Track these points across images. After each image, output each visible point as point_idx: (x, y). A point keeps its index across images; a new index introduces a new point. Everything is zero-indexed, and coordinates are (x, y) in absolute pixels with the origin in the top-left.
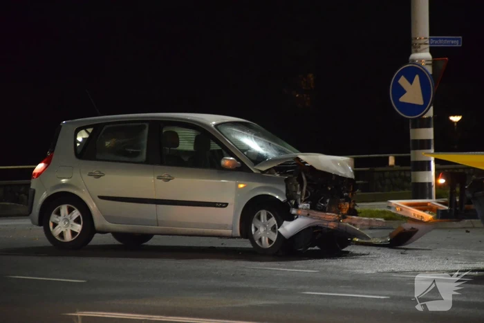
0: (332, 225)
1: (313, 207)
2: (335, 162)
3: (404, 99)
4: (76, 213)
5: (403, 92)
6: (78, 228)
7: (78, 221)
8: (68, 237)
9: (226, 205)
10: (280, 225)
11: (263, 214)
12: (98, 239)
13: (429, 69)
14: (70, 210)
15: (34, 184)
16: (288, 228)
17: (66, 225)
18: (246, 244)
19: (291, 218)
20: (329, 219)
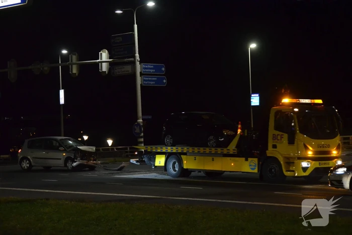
0: (86, 163)
1: (81, 159)
2: (90, 148)
3: (136, 131)
4: (28, 162)
5: (135, 130)
6: (28, 165)
7: (28, 164)
8: (26, 168)
9: (61, 159)
10: (73, 163)
11: (69, 161)
12: (34, 168)
13: (142, 124)
14: (26, 161)
15: (19, 155)
16: (75, 164)
17: (25, 165)
18: (66, 168)
19: (75, 162)
20: (85, 162)
